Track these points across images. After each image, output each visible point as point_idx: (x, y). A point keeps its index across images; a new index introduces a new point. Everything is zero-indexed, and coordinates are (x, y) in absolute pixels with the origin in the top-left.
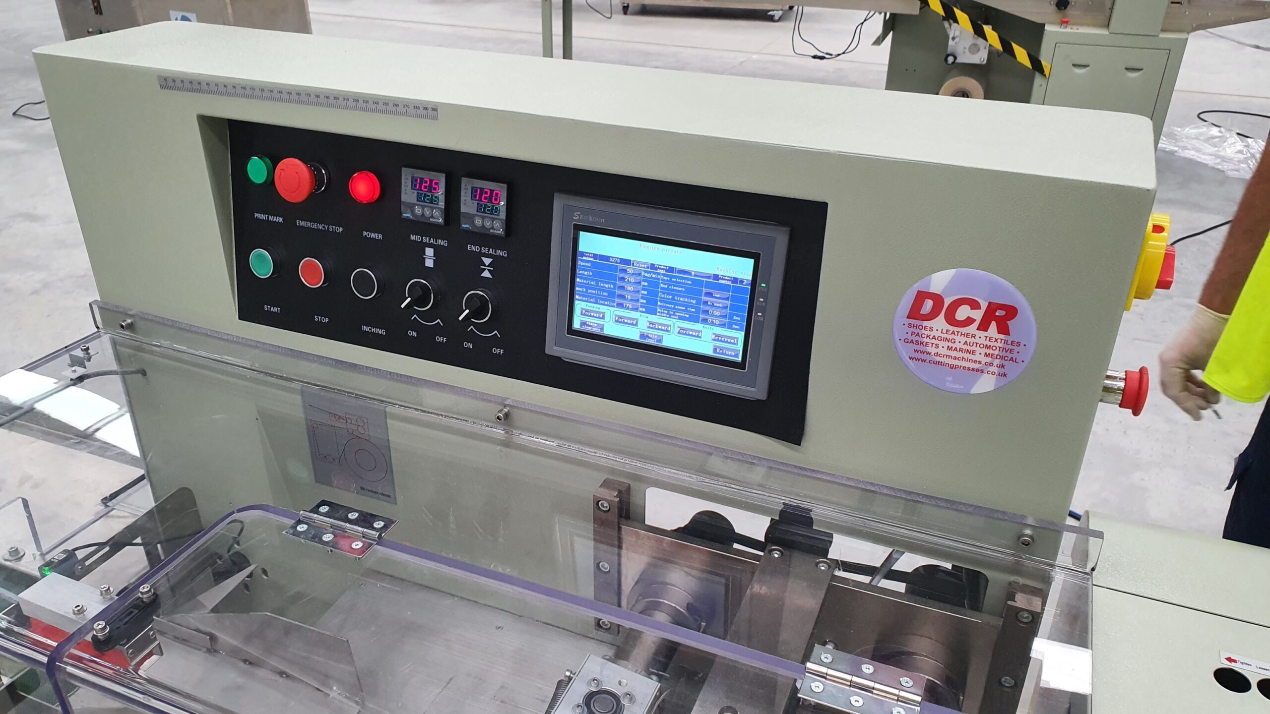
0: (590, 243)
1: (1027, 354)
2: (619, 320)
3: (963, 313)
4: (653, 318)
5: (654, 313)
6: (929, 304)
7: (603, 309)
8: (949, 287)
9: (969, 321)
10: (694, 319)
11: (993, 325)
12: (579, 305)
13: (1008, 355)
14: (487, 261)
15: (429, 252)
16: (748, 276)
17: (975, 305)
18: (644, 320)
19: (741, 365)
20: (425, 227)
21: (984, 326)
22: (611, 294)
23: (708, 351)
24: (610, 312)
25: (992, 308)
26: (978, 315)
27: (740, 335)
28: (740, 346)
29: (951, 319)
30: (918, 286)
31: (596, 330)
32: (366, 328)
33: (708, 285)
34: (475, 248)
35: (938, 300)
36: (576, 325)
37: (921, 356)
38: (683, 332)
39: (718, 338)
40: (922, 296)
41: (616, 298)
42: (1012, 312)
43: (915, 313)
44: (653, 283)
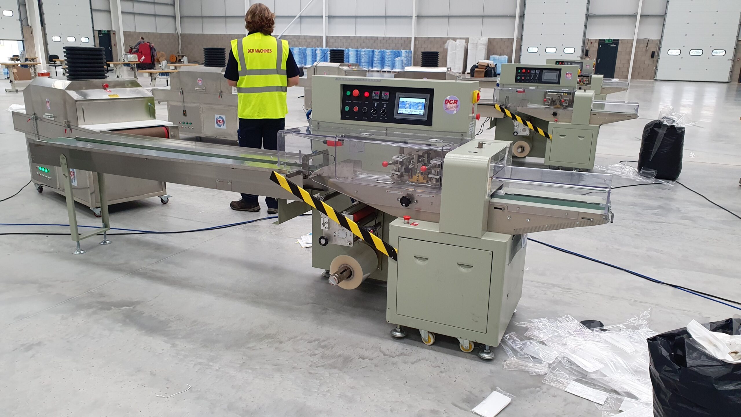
0: (402, 99)
1: (459, 107)
2: (405, 111)
3: (451, 102)
4: (410, 110)
5: (411, 109)
6: (447, 101)
7: (403, 109)
8: (449, 99)
9: (452, 103)
10: (416, 109)
11: (455, 103)
12: (399, 109)
13: (457, 107)
14: (385, 104)
15: (376, 104)
16: (424, 102)
17: (453, 101)
18: (409, 110)
19: (423, 115)
20: (376, 100)
21: (454, 103)
22: (404, 107)
23: (418, 114)
24: (404, 110)
25: (455, 101)
26: (453, 102)
27: (423, 111)
28: (423, 113)
29: (450, 103)
30: (446, 99)
31: (402, 113)
32: (364, 118)
33: (419, 104)
34: (383, 103)
35: (448, 100)
36: (399, 112)
37: (447, 109)
38: (415, 111)
39: (420, 112)
40: (446, 100)
41: (405, 107)
42: (457, 101)
43: (445, 103)
44: (411, 104)
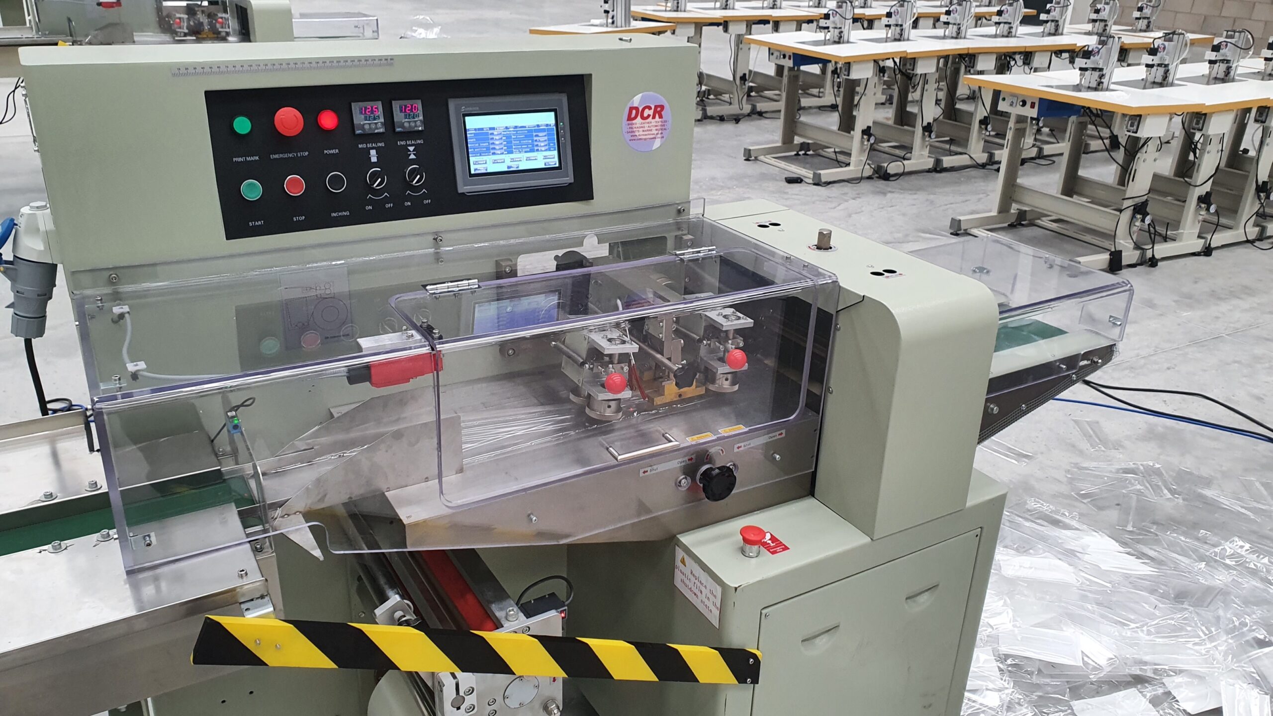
0: (472, 123)
1: (669, 125)
2: (495, 162)
3: (647, 112)
4: (512, 156)
5: (511, 152)
6: (634, 112)
7: (485, 158)
8: (640, 103)
9: (649, 116)
10: (532, 151)
11: (657, 116)
12: (472, 159)
13: (663, 128)
14: (411, 148)
15: (373, 152)
16: (553, 122)
17: (650, 108)
18: (507, 158)
19: (559, 168)
21: (654, 117)
22: (488, 149)
23: (541, 165)
24: (489, 158)
25: (656, 107)
26: (651, 112)
27: (555, 153)
28: (556, 159)
29: (643, 118)
30: (629, 105)
31: (483, 171)
32: (334, 215)
33: (536, 131)
34: (403, 143)
35: (637, 109)
36: (473, 172)
37: (634, 138)
38: (528, 159)
39: (545, 157)
40: (631, 109)
41: (489, 150)
42: (662, 107)
43: (630, 118)
44: (508, 137)
